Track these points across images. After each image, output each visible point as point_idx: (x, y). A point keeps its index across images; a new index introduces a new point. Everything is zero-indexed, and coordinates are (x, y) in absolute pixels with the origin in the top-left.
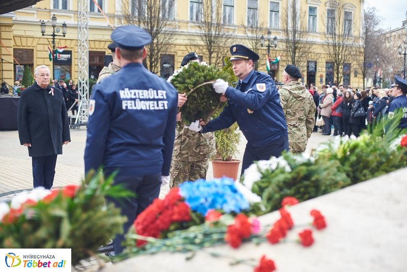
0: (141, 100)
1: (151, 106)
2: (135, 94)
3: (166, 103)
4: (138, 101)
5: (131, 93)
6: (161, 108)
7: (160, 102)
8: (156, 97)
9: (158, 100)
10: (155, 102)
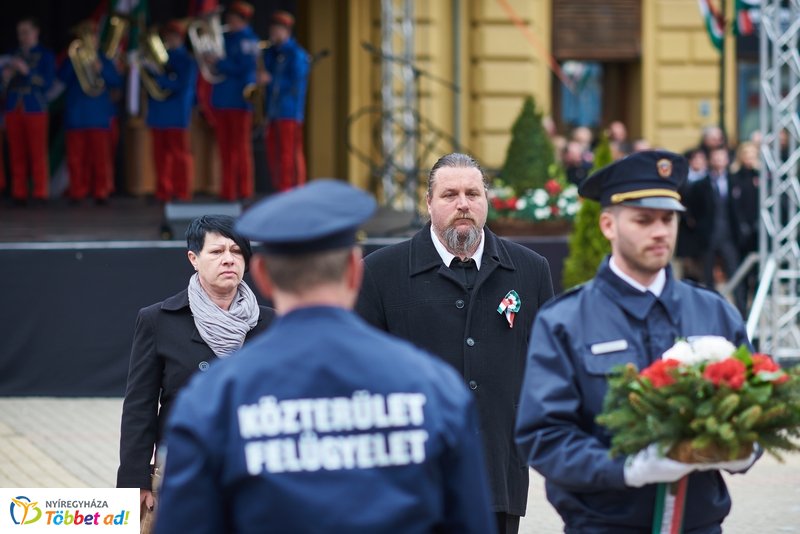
0: (321, 435)
1: (363, 454)
2: (298, 418)
3: (418, 439)
4: (308, 443)
5: (283, 414)
6: (399, 457)
7: (397, 439)
8: (382, 421)
9: (387, 431)
10: (379, 440)
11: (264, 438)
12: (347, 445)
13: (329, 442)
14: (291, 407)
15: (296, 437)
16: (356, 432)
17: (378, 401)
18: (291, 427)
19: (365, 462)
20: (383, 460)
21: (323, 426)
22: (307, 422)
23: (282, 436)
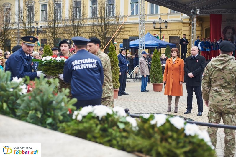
11: (76, 65)
12: (87, 65)
13: (84, 65)
14: (79, 61)
15: (80, 65)
16: (88, 63)
17: (91, 59)
18: (79, 63)
19: (90, 67)
20: (92, 67)
21: (83, 62)
22: (81, 62)
23: (78, 65)
